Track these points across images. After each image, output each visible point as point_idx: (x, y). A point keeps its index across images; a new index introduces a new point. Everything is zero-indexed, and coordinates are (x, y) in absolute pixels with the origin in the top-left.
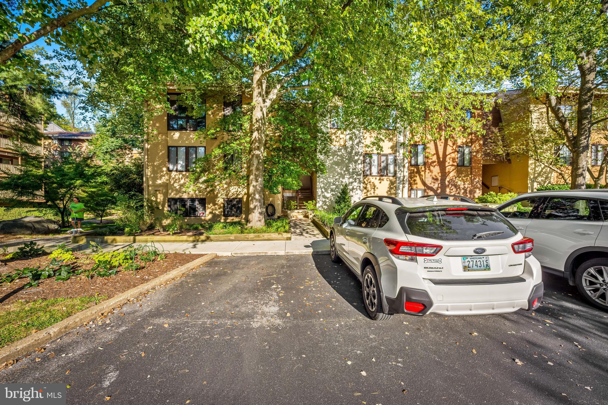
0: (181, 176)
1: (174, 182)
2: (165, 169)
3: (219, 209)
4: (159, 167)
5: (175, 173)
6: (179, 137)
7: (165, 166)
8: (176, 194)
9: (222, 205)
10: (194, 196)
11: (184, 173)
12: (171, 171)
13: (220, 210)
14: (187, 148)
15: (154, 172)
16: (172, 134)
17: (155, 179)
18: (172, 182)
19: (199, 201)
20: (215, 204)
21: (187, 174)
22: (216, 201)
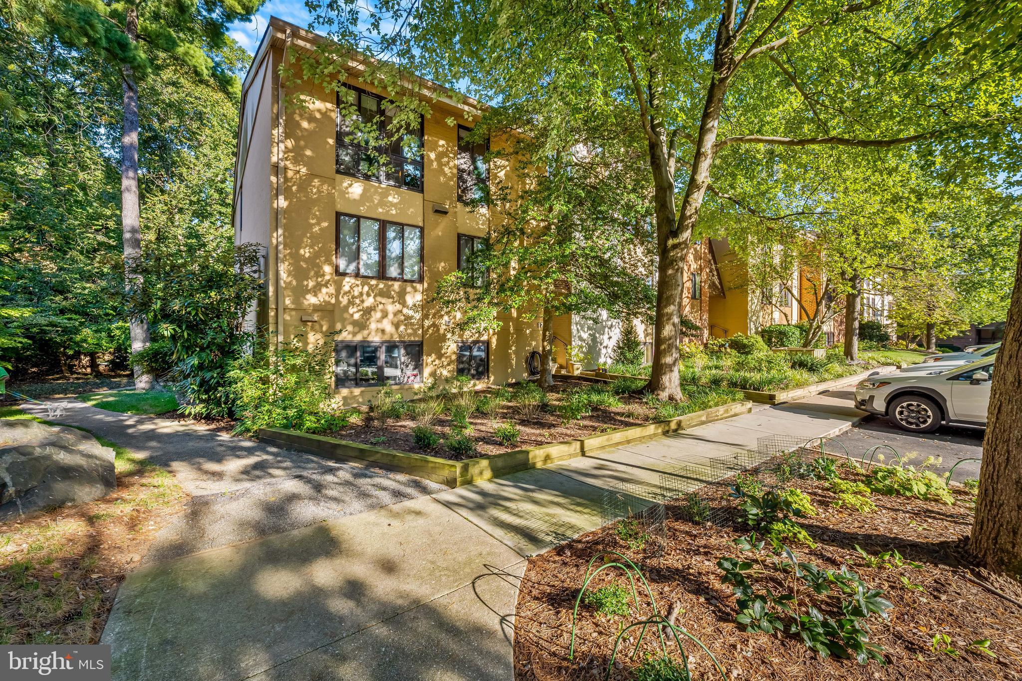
0: (366, 288)
1: (351, 303)
2: (327, 269)
3: (449, 364)
4: (314, 264)
5: (353, 280)
6: (362, 196)
7: (328, 261)
8: (354, 334)
9: (454, 357)
10: (396, 338)
11: (373, 282)
12: (344, 274)
13: (450, 368)
14: (384, 225)
15: (299, 274)
16: (345, 184)
17: (300, 292)
18: (344, 301)
19: (405, 348)
20: (440, 356)
21: (381, 286)
22: (441, 348)
